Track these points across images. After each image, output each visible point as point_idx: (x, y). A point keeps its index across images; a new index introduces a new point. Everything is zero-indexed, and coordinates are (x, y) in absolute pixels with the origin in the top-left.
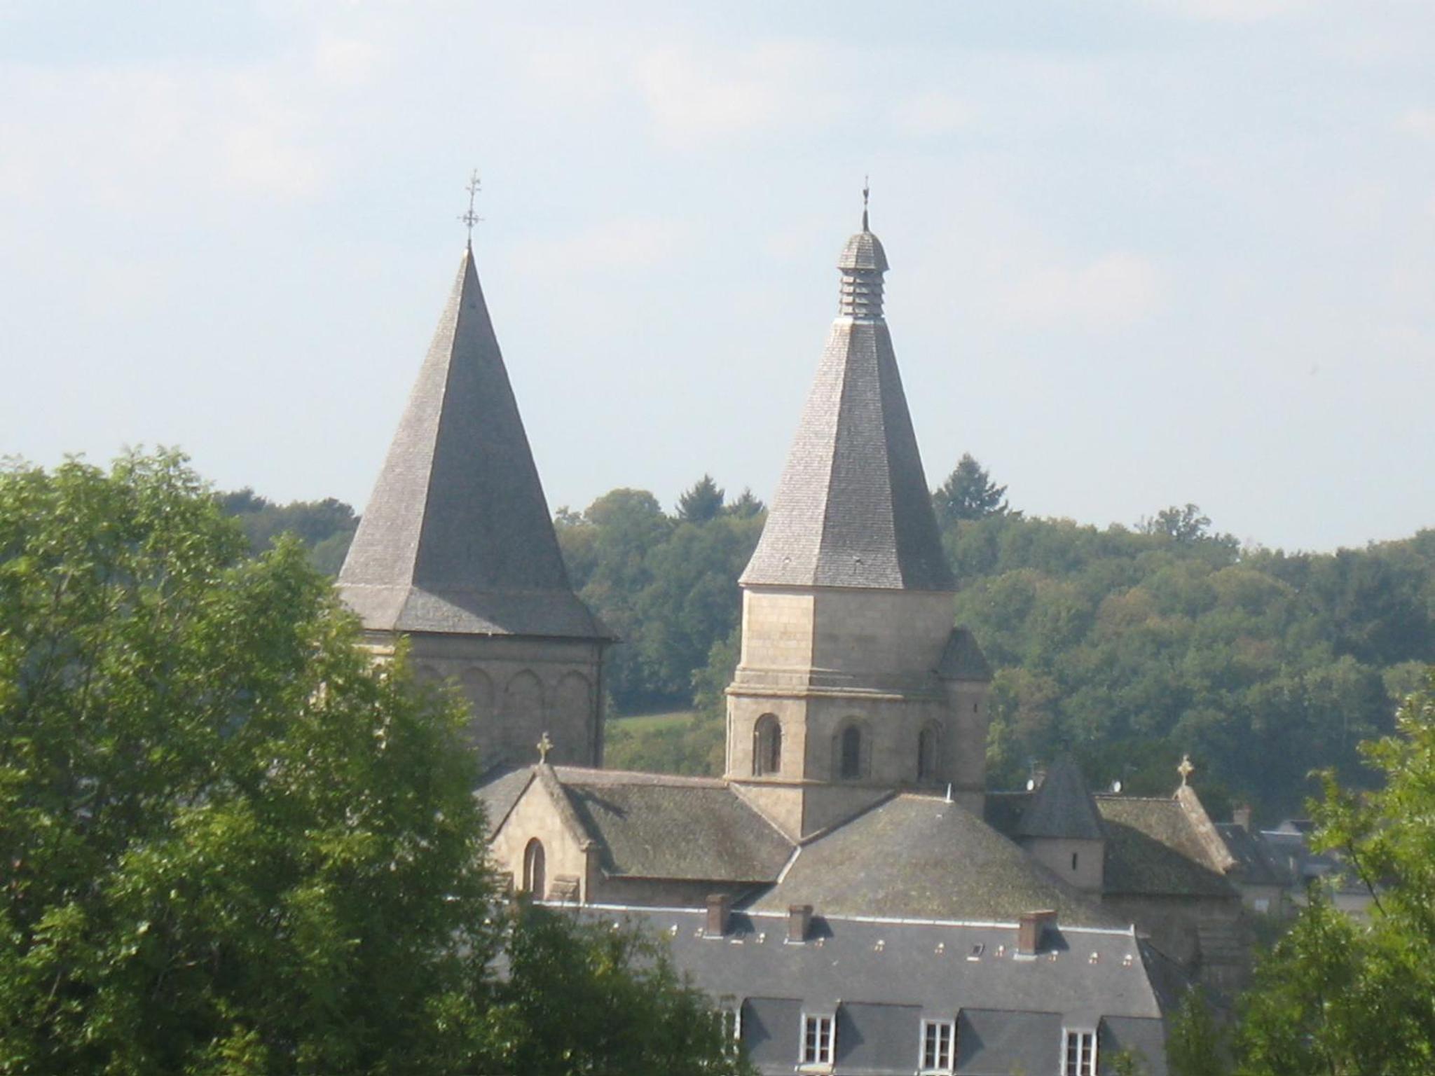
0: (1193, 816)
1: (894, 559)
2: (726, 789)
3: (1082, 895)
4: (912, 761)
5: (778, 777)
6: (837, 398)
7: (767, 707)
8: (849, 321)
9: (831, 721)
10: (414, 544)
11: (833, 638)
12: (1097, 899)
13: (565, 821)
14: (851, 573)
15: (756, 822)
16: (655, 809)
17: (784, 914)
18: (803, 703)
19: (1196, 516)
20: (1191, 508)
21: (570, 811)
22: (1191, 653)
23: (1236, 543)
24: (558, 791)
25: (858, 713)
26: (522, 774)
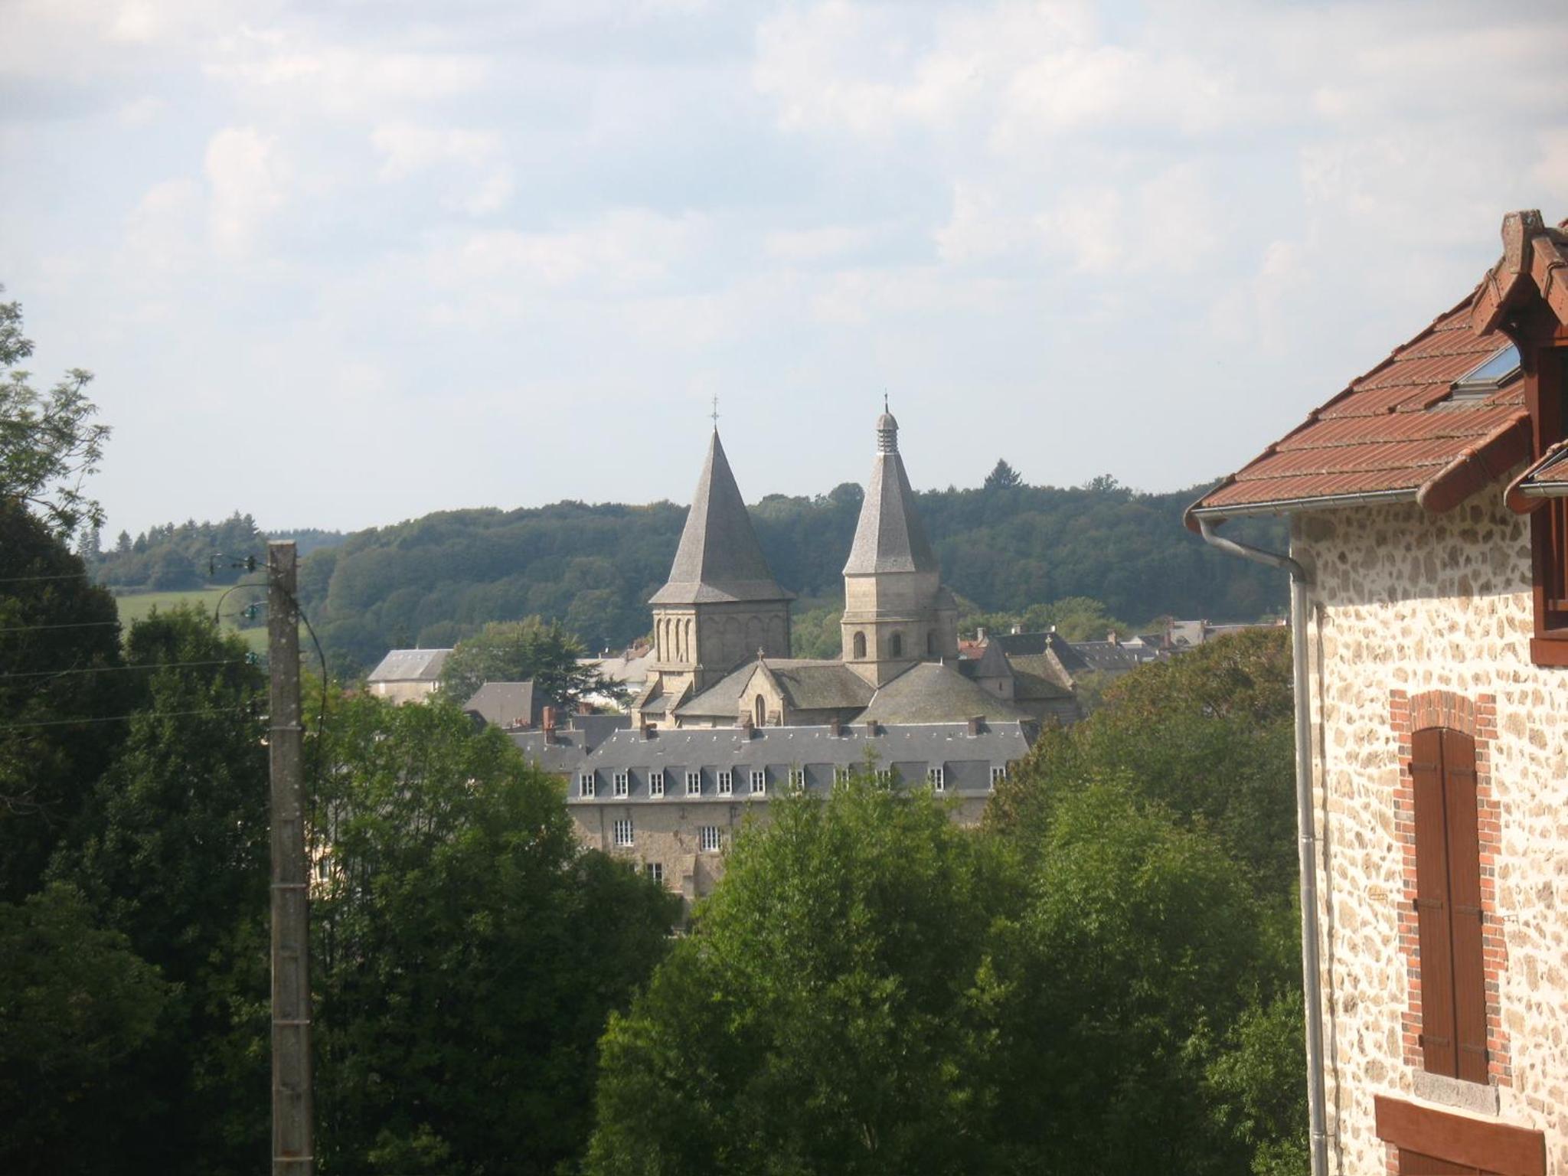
0: (1053, 662)
1: (910, 558)
2: (843, 666)
3: (1004, 702)
4: (925, 648)
5: (866, 659)
6: (880, 487)
7: (858, 628)
8: (883, 454)
9: (888, 632)
10: (701, 565)
11: (885, 595)
12: (1012, 703)
13: (772, 686)
14: (890, 567)
15: (859, 681)
16: (812, 677)
17: (865, 725)
18: (874, 626)
19: (1111, 480)
20: (1108, 476)
21: (774, 681)
22: (1111, 547)
23: (1130, 491)
24: (768, 673)
25: (899, 628)
26: (752, 666)
